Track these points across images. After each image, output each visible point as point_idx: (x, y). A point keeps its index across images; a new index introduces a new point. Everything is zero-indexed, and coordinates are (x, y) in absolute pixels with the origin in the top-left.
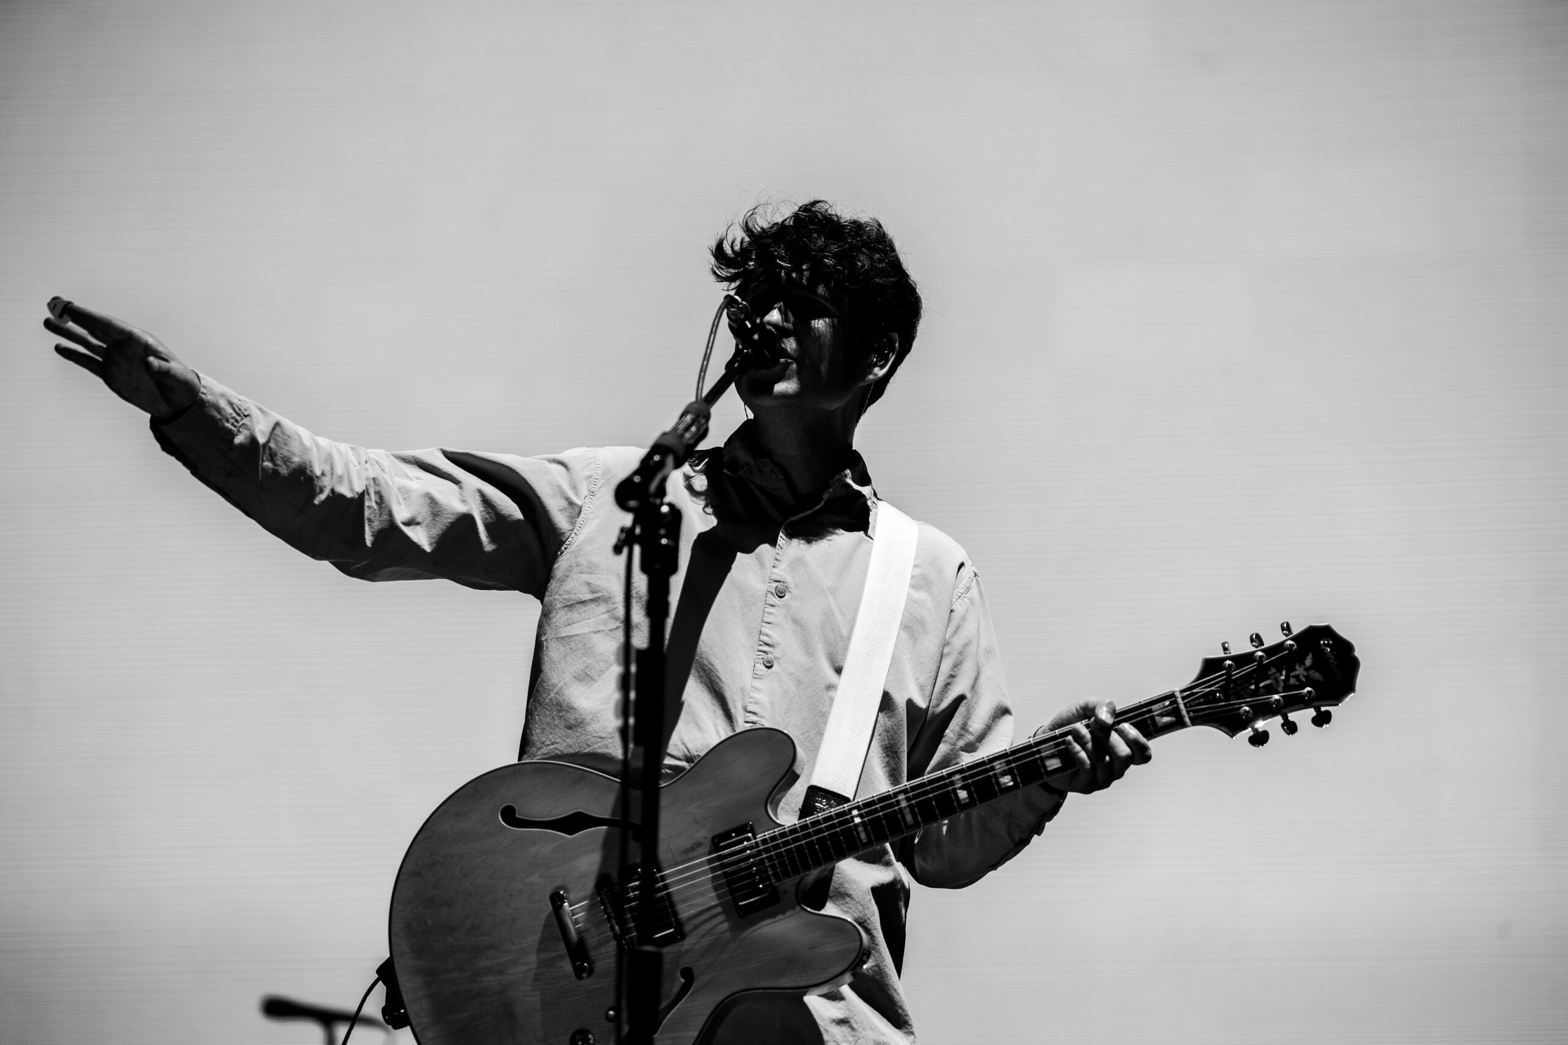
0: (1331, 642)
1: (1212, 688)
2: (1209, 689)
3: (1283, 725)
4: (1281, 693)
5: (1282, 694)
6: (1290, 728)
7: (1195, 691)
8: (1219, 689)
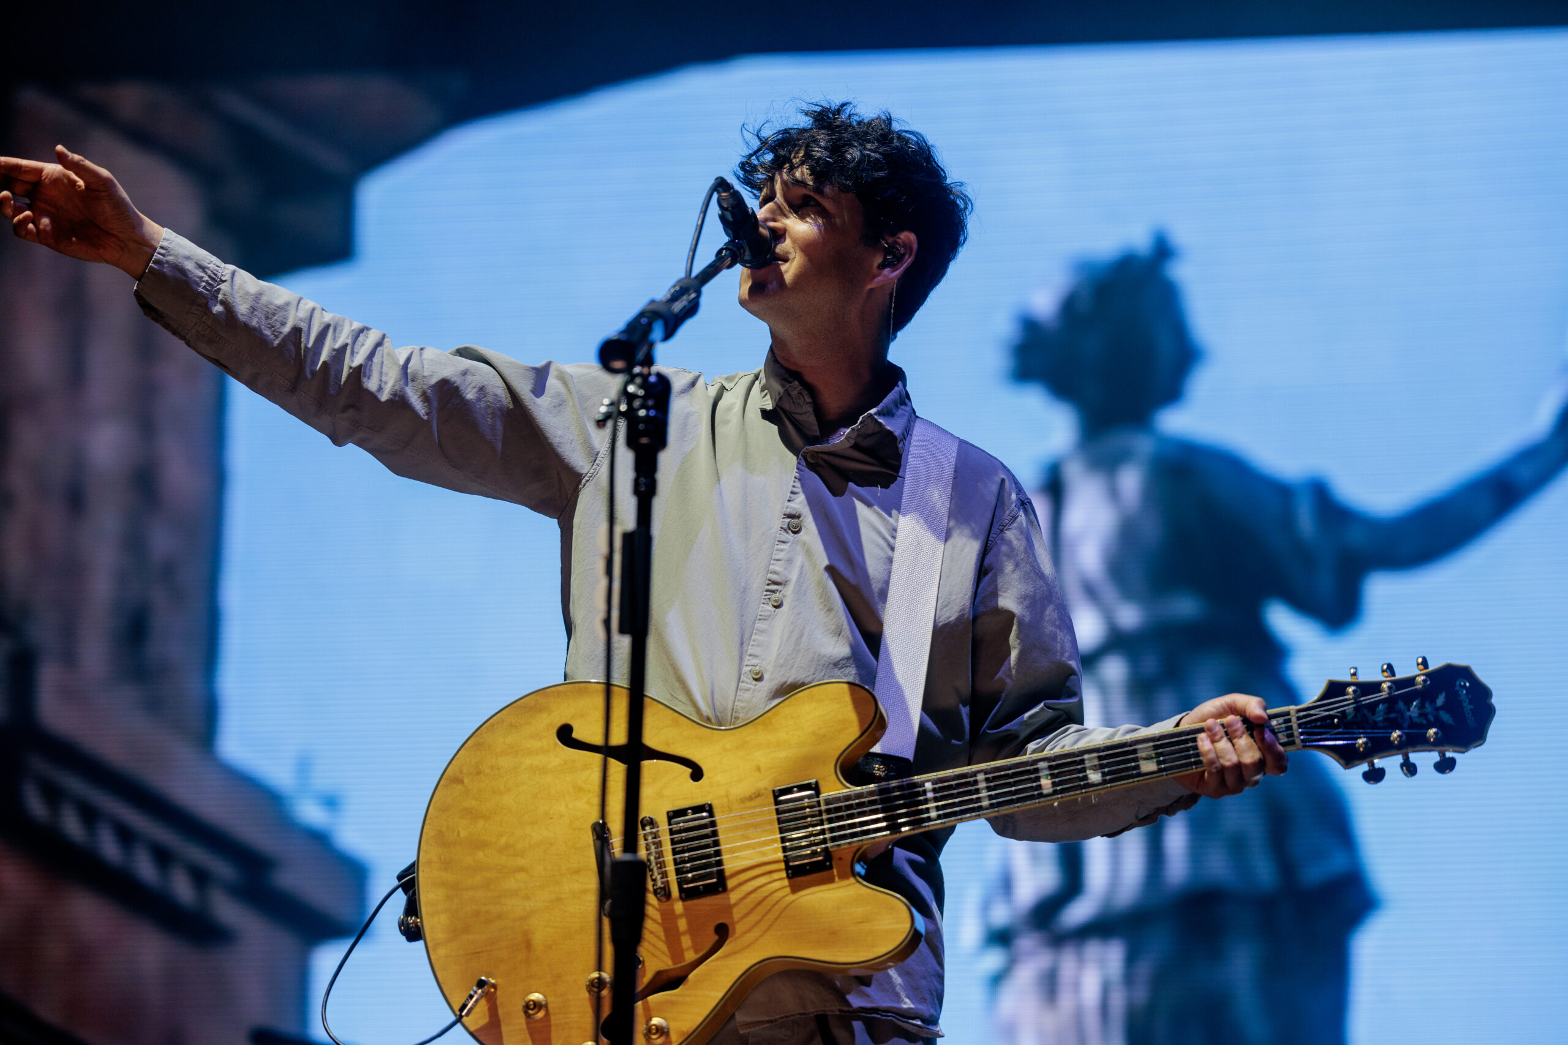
0: (1468, 684)
1: (1332, 713)
2: (1327, 713)
3: (1402, 766)
4: (1404, 729)
5: (1406, 731)
6: (1410, 769)
7: (1312, 712)
8: (1339, 714)
